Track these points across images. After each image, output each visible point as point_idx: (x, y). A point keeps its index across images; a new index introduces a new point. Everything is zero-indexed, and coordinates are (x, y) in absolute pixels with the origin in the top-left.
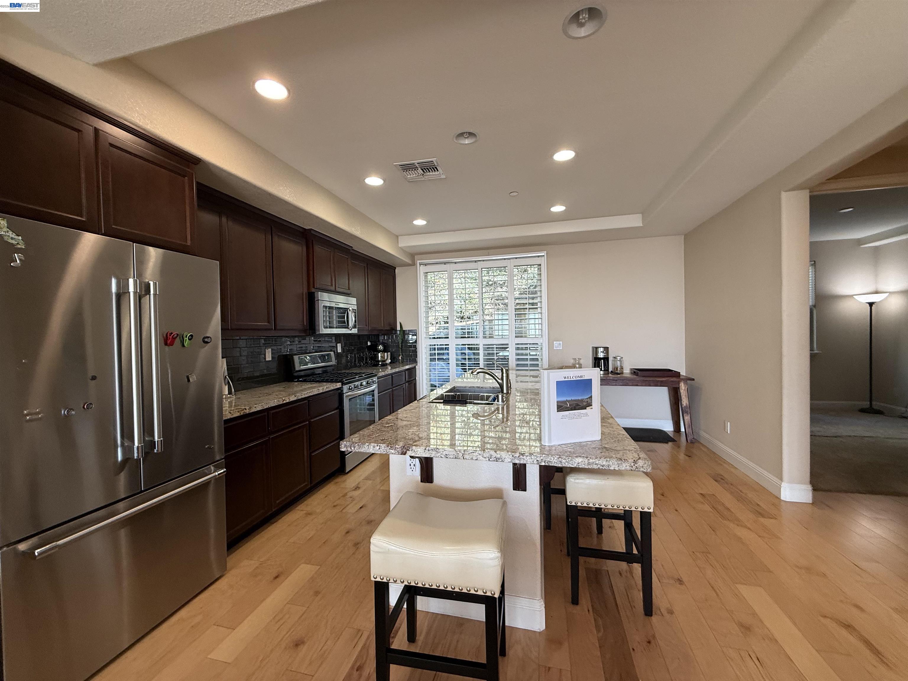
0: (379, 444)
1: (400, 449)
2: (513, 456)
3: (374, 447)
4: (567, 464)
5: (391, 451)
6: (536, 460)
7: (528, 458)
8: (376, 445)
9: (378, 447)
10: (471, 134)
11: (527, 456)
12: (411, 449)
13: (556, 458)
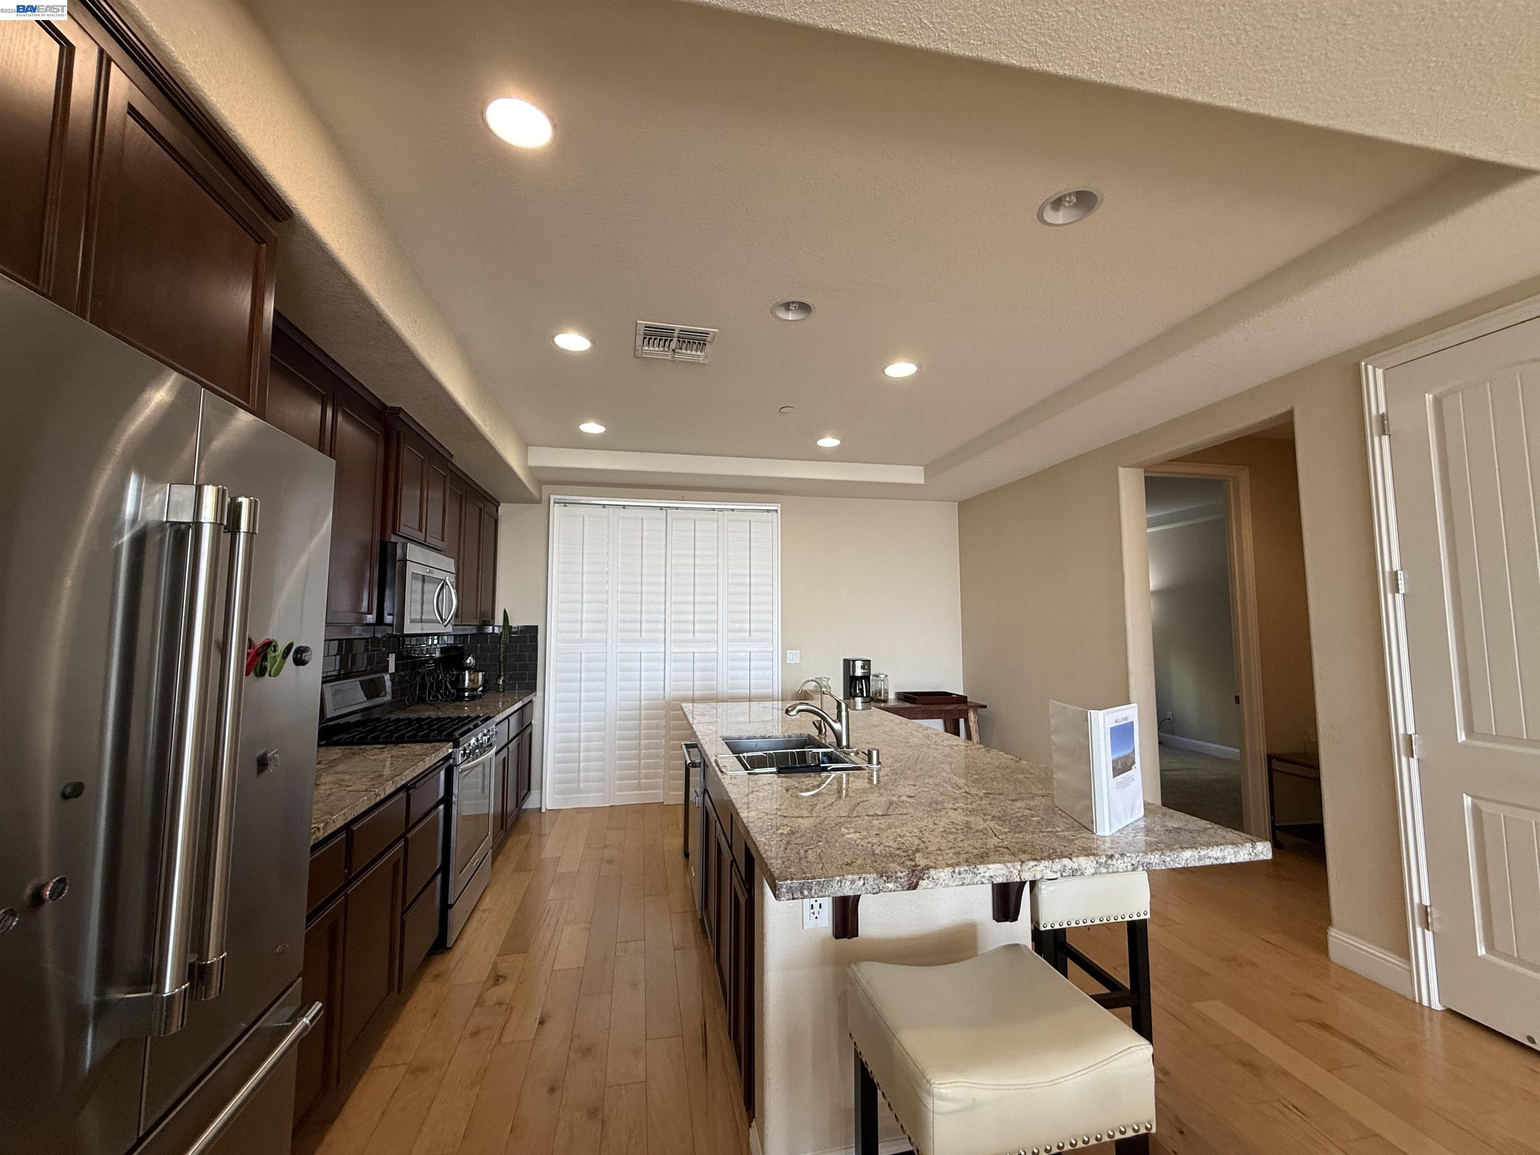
0: (864, 875)
1: (906, 879)
2: (1097, 862)
3: (853, 882)
4: (1172, 863)
5: (888, 885)
6: (1130, 864)
7: (1119, 862)
8: (856, 877)
9: (862, 882)
10: (804, 307)
11: (1117, 860)
12: (926, 876)
13: (1157, 856)
